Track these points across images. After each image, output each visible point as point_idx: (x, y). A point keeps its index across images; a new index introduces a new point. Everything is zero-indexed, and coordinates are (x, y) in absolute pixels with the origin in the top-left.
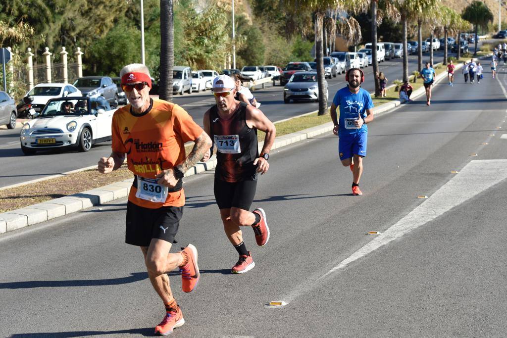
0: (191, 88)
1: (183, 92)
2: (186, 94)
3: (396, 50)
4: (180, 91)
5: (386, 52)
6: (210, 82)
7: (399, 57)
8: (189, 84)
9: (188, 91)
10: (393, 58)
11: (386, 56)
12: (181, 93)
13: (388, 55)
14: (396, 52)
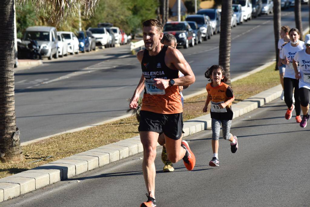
0: (57, 52)
1: (51, 57)
2: (53, 60)
3: (264, 5)
4: (48, 55)
5: (253, 7)
6: (70, 46)
7: (267, 14)
8: (55, 47)
9: (54, 56)
10: (259, 15)
11: (253, 13)
12: (49, 58)
13: (255, 11)
14: (263, 8)
